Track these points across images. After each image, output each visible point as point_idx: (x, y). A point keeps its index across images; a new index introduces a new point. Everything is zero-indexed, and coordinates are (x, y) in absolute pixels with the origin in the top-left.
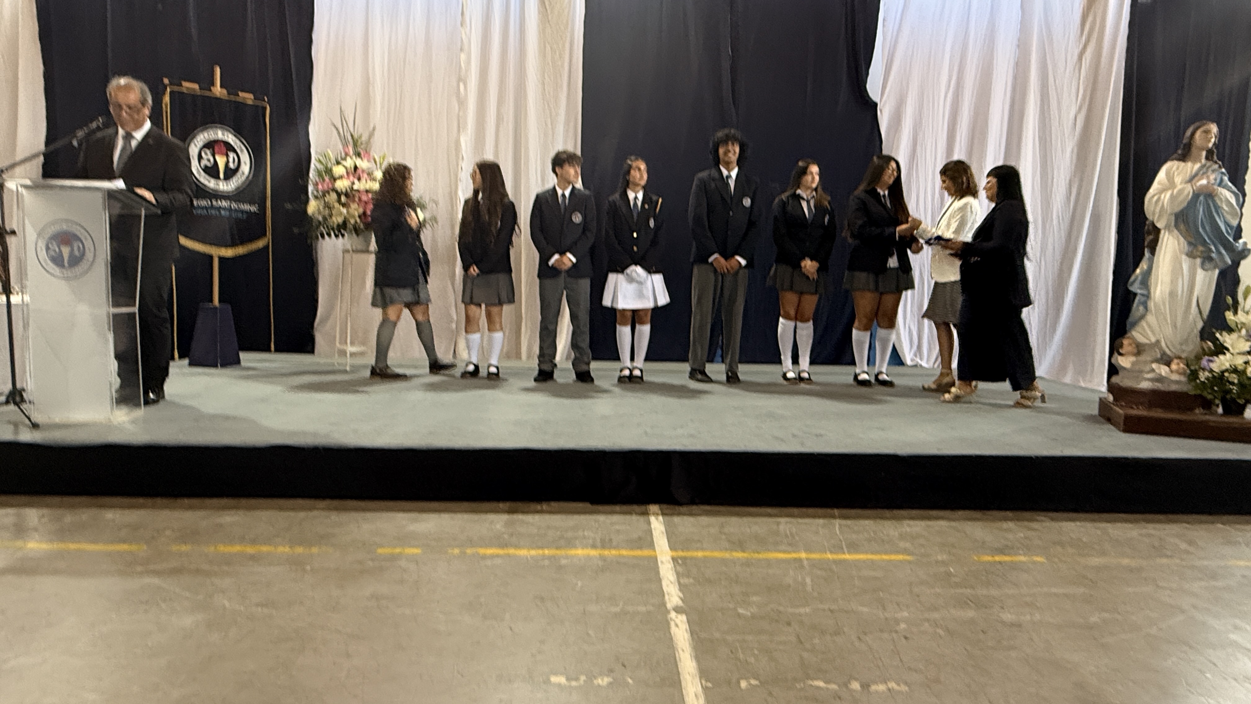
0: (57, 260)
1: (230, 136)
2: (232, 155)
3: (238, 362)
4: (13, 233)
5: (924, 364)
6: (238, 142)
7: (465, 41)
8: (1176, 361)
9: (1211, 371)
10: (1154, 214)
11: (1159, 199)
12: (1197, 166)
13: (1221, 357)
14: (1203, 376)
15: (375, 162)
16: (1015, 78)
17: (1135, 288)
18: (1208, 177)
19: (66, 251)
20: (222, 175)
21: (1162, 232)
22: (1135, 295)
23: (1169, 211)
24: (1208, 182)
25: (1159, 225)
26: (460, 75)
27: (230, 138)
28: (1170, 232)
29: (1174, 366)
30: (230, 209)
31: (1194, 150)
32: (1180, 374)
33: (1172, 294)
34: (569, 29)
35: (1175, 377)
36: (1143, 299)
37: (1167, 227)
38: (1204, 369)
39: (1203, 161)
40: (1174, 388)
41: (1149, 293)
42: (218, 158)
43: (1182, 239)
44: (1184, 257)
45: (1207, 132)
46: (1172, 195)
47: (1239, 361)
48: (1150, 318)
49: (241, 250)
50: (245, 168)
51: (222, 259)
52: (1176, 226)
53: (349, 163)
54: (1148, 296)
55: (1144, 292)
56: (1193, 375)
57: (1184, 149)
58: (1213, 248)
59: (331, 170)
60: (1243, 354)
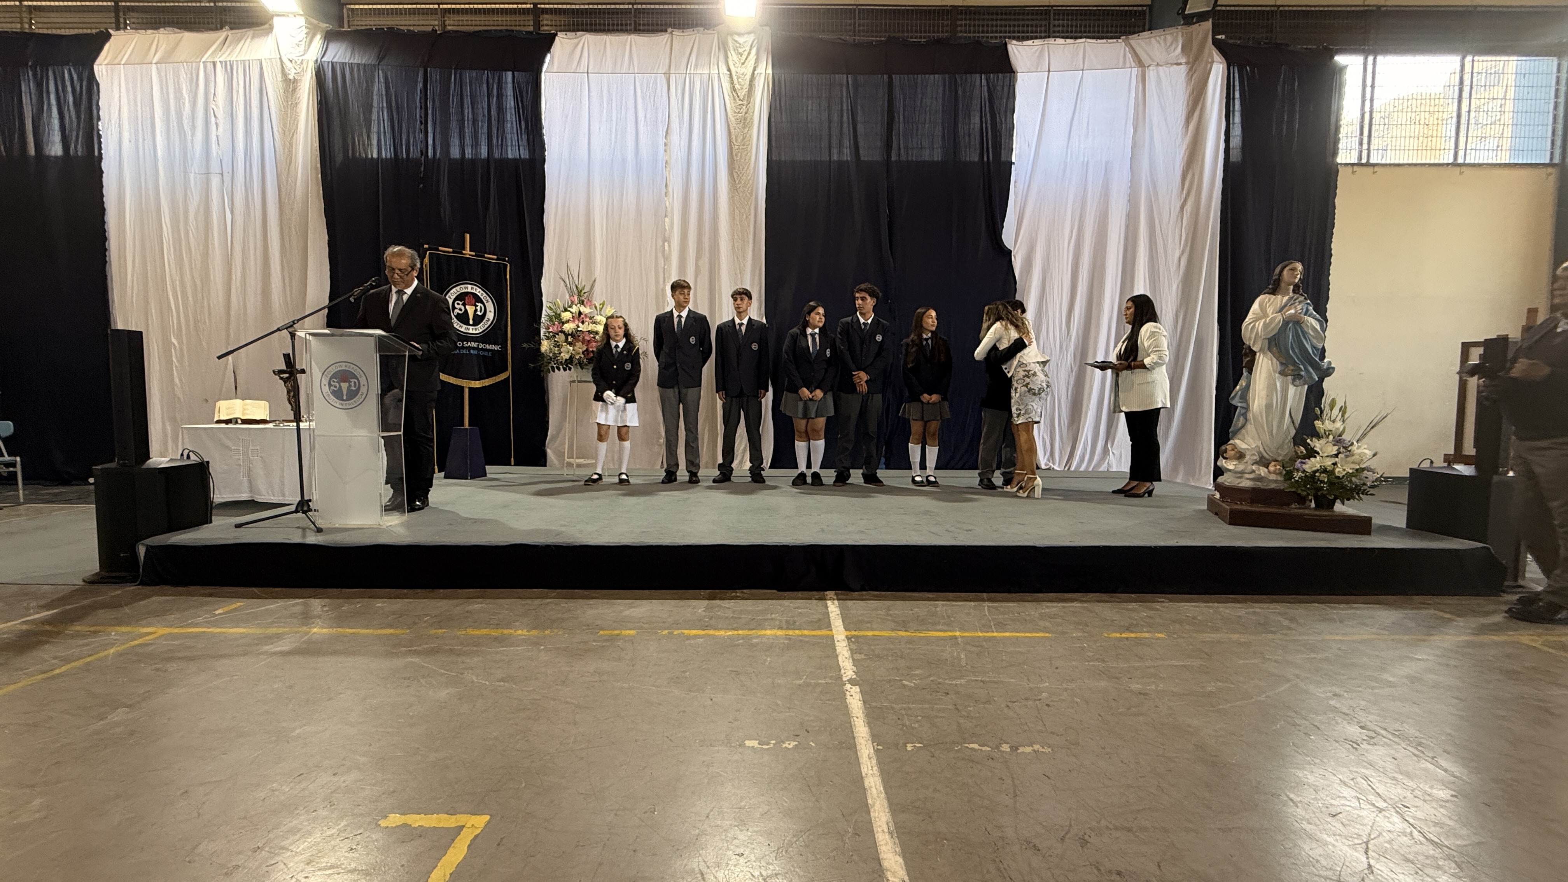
0: (338, 394)
1: (479, 290)
2: (479, 305)
3: (484, 474)
4: (303, 371)
5: (1056, 468)
6: (485, 295)
7: (669, 209)
8: (1273, 463)
9: (1304, 471)
10: (1250, 339)
11: (1254, 326)
12: (1286, 298)
13: (1313, 459)
14: (1297, 476)
15: (596, 307)
16: (1127, 226)
17: (1235, 402)
18: (1295, 307)
19: (345, 386)
20: (471, 322)
21: (1258, 354)
22: (1236, 408)
23: (1263, 337)
24: (1296, 312)
25: (1254, 349)
26: (664, 237)
27: (478, 291)
28: (1264, 353)
29: (1271, 468)
30: (477, 349)
31: (1283, 285)
32: (1277, 474)
33: (1269, 407)
34: (754, 196)
35: (1273, 477)
36: (1243, 411)
37: (1262, 350)
38: (1298, 470)
39: (1291, 294)
40: (1273, 486)
41: (1248, 405)
42: (467, 307)
43: (1275, 359)
44: (1277, 375)
45: (1294, 269)
46: (1265, 322)
47: (1328, 462)
48: (1250, 427)
49: (487, 382)
50: (490, 315)
51: (470, 389)
52: (1269, 349)
53: (574, 309)
54: (1247, 409)
55: (1244, 405)
56: (1289, 476)
57: (1274, 284)
58: (1302, 367)
59: (560, 315)
60: (1331, 456)
